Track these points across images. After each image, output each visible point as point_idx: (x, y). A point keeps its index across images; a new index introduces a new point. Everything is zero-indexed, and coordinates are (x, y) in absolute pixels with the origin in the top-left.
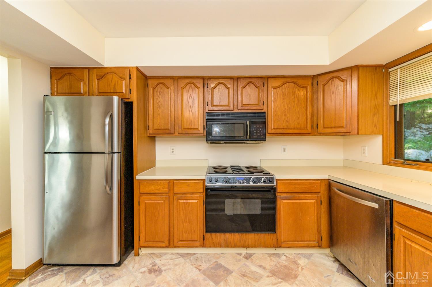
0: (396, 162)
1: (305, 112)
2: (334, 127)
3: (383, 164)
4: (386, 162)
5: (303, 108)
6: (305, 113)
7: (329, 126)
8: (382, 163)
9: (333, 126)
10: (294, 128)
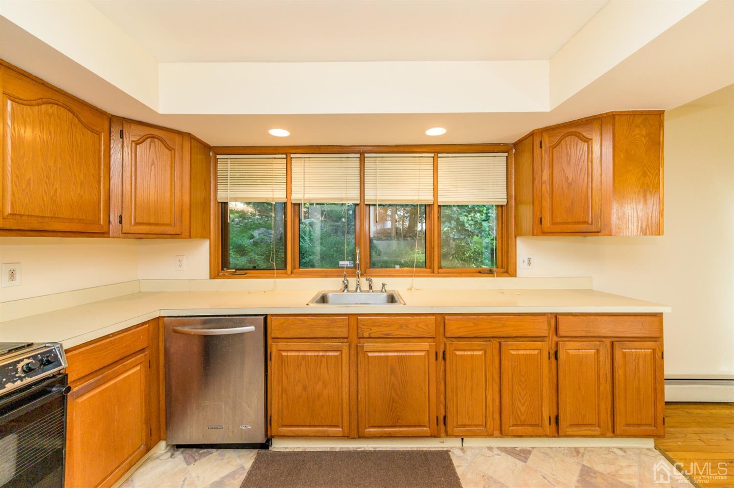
0: (226, 274)
1: (97, 186)
2: (155, 224)
3: (210, 279)
4: (214, 276)
5: (92, 177)
6: (96, 188)
7: (146, 221)
8: (208, 277)
9: (152, 221)
10: (71, 220)
